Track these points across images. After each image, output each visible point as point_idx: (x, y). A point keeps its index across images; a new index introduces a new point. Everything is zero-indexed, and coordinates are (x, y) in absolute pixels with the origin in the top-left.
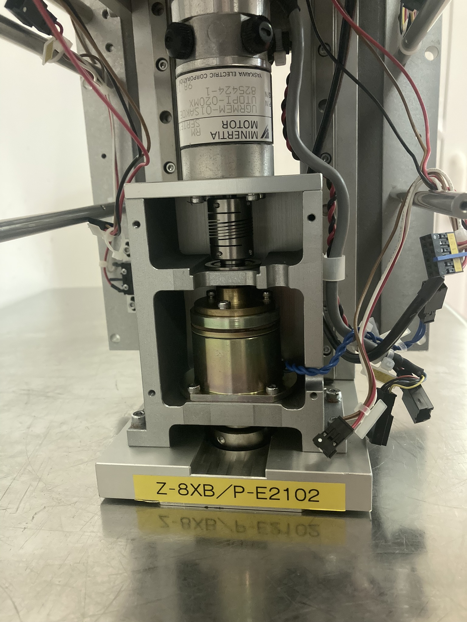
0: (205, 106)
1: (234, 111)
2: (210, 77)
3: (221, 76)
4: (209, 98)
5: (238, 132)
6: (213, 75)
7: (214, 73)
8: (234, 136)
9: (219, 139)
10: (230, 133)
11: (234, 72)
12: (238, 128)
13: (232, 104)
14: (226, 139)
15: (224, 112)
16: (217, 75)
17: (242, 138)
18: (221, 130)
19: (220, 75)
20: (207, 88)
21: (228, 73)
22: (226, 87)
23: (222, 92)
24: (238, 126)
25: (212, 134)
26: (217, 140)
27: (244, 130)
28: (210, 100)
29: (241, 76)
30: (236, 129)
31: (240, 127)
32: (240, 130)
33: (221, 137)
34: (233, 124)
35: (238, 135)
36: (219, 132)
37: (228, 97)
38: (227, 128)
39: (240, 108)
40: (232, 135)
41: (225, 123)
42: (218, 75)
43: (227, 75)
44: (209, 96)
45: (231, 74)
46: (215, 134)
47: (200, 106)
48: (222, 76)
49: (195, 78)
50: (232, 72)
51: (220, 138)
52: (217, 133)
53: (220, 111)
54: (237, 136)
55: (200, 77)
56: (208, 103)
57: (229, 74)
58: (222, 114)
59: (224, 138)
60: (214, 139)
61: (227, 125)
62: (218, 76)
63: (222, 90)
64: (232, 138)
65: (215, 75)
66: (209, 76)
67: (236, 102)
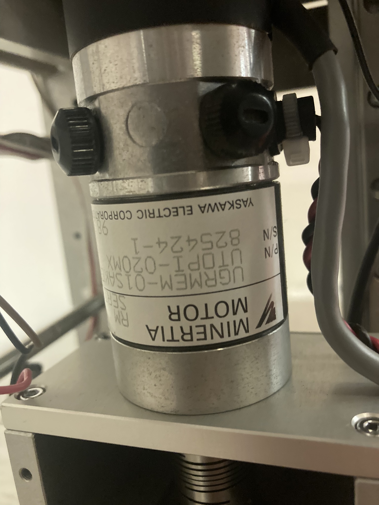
0: (133, 274)
1: (192, 286)
2: (138, 217)
3: (160, 216)
4: (139, 259)
5: (204, 326)
6: (145, 214)
7: (145, 211)
8: (196, 337)
9: (164, 340)
10: (187, 330)
11: (188, 207)
12: (202, 319)
13: (188, 272)
14: (178, 341)
15: (171, 288)
16: (152, 215)
17: (212, 338)
18: (167, 324)
19: (157, 214)
20: (135, 240)
21: (175, 210)
22: (172, 238)
23: (163, 249)
24: (202, 314)
25: (149, 331)
26: (159, 342)
27: (217, 322)
28: (142, 264)
29: (203, 212)
30: (199, 322)
31: (207, 317)
32: (208, 323)
33: (168, 336)
34: (191, 313)
35: (205, 333)
36: (162, 328)
37: (178, 258)
38: (179, 320)
39: (204, 278)
40: (191, 333)
41: (174, 310)
42: (154, 213)
43: (172, 214)
44: (138, 256)
45: (181, 211)
46: (156, 331)
47: (123, 273)
48: (162, 217)
49: (111, 215)
50: (183, 207)
51: (166, 339)
52: (160, 330)
53: (163, 288)
54: (202, 336)
55: (118, 215)
56: (138, 268)
57: (177, 212)
58: (167, 292)
59: (173, 340)
60: (153, 339)
61: (178, 313)
62: (154, 217)
63: (163, 246)
64: (192, 340)
65: (148, 214)
66: (135, 215)
67: (196, 266)
